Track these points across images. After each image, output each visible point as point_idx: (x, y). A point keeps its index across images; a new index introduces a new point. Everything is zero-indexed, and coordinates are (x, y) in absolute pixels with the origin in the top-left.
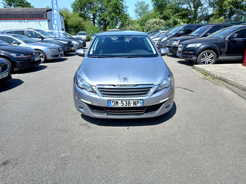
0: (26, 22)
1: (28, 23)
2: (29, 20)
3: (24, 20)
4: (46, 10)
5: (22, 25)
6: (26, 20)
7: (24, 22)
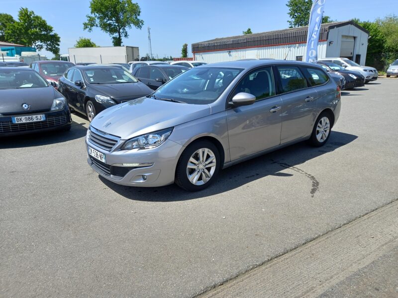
0: (296, 48)
1: (299, 49)
2: (301, 44)
3: (294, 45)
4: (329, 27)
5: (291, 52)
6: (297, 45)
7: (295, 47)
